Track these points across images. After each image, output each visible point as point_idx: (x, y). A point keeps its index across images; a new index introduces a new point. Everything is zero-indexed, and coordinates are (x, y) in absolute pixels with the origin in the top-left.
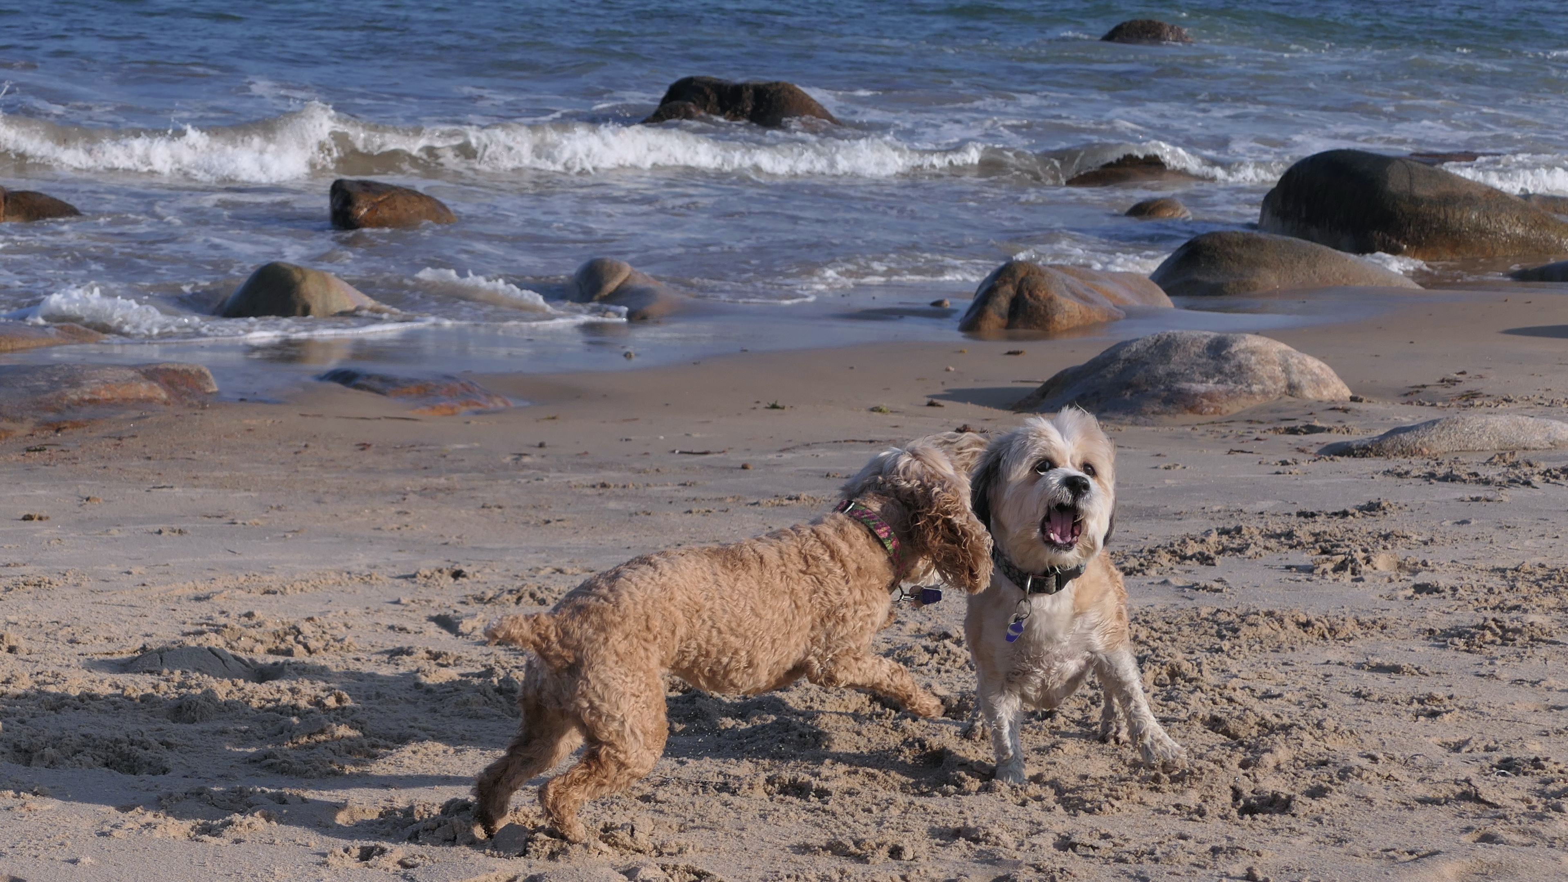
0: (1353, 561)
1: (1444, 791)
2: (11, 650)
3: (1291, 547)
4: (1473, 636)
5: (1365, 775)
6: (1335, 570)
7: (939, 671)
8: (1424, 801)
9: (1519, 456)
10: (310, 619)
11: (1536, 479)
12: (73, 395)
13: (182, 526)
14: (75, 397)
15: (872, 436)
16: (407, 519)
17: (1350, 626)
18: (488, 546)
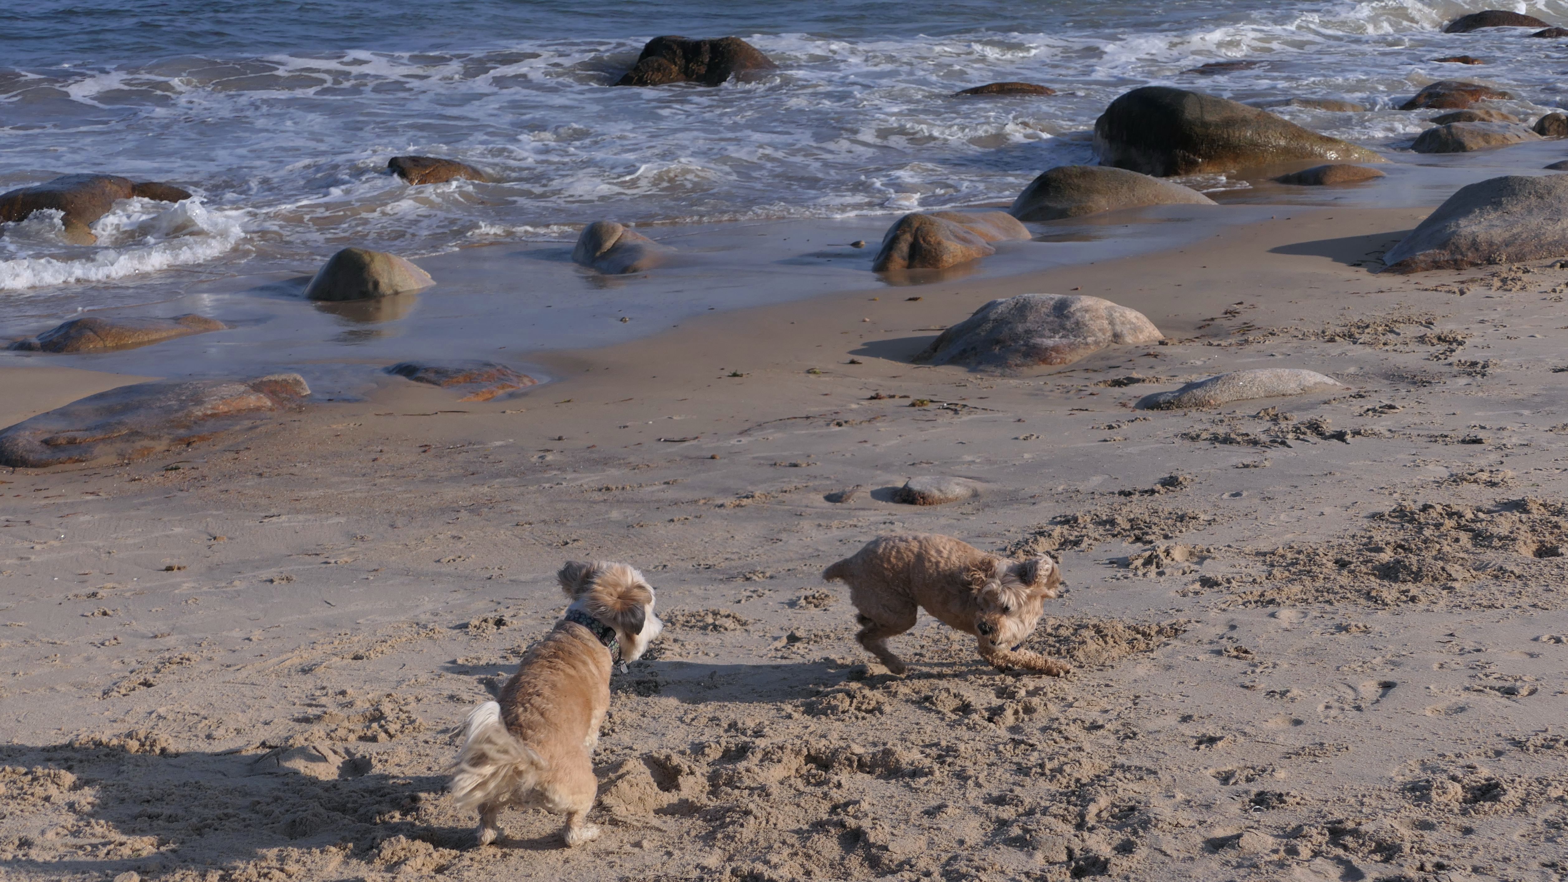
0: (1157, 556)
3: (1114, 536)
6: (1144, 565)
10: (389, 694)
11: (1290, 437)
13: (289, 572)
14: (200, 414)
15: (808, 409)
16: (460, 548)
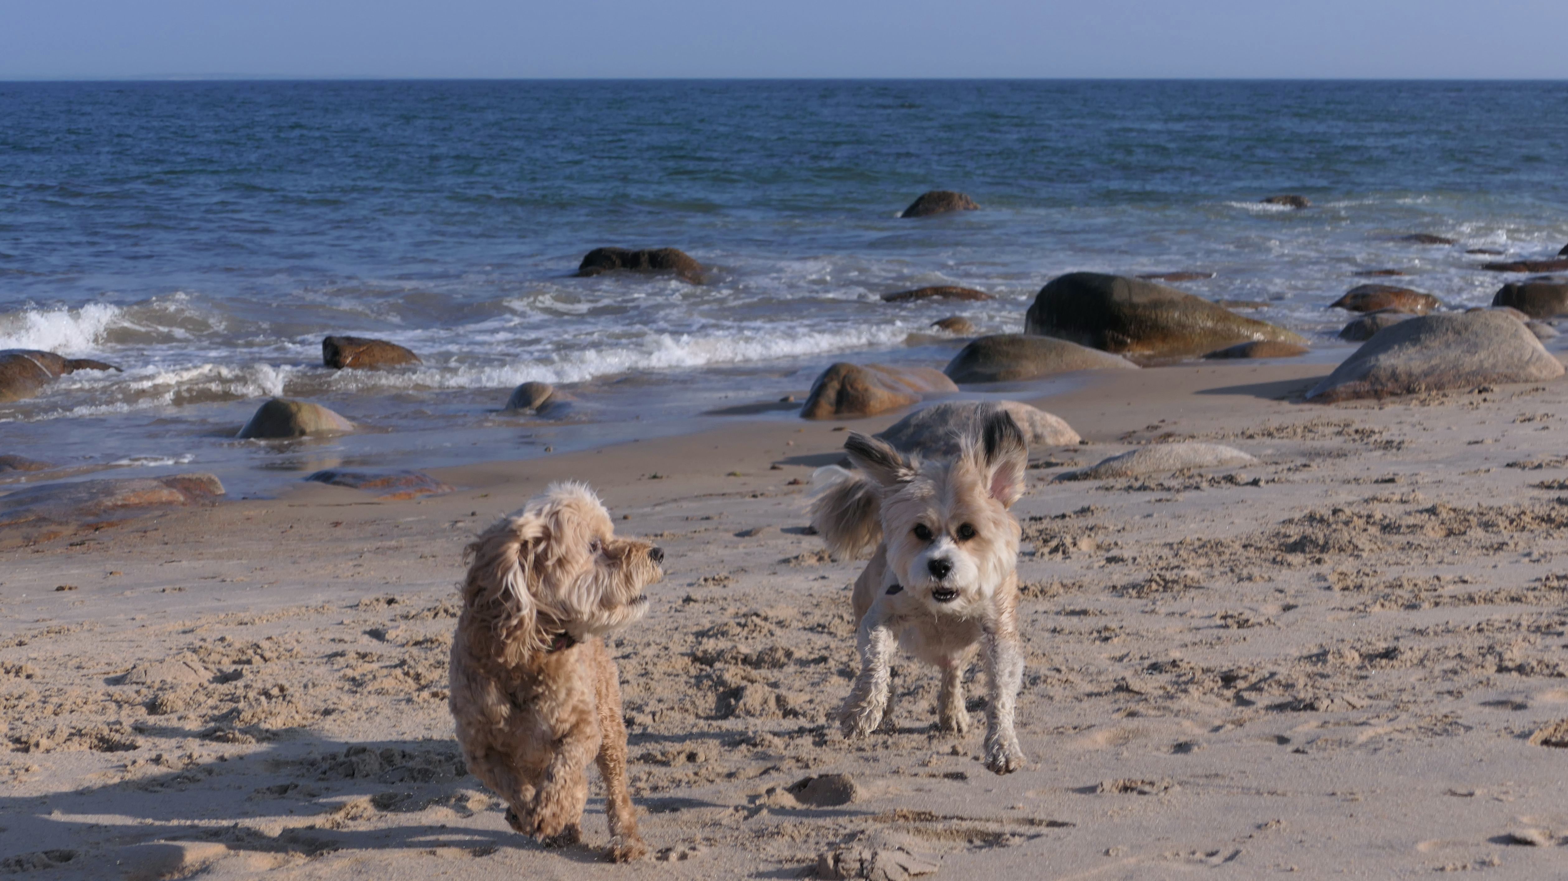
0: (1063, 545)
1: (1107, 687)
2: (29, 677)
4: (1143, 587)
5: (1049, 681)
6: (1051, 553)
7: (747, 638)
8: (1090, 695)
9: (1193, 471)
10: (269, 638)
11: (1204, 485)
12: (108, 502)
13: (182, 586)
14: (110, 504)
15: (724, 491)
16: (360, 569)
17: (1056, 587)
18: (420, 582)
